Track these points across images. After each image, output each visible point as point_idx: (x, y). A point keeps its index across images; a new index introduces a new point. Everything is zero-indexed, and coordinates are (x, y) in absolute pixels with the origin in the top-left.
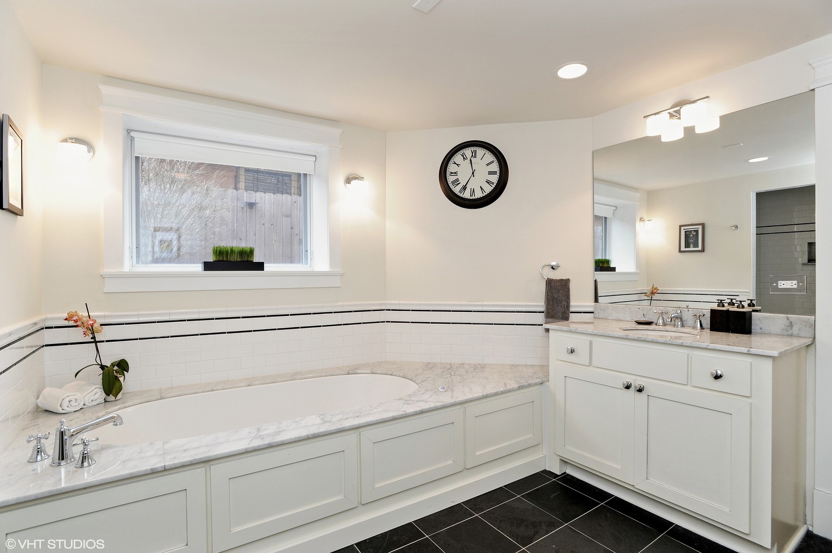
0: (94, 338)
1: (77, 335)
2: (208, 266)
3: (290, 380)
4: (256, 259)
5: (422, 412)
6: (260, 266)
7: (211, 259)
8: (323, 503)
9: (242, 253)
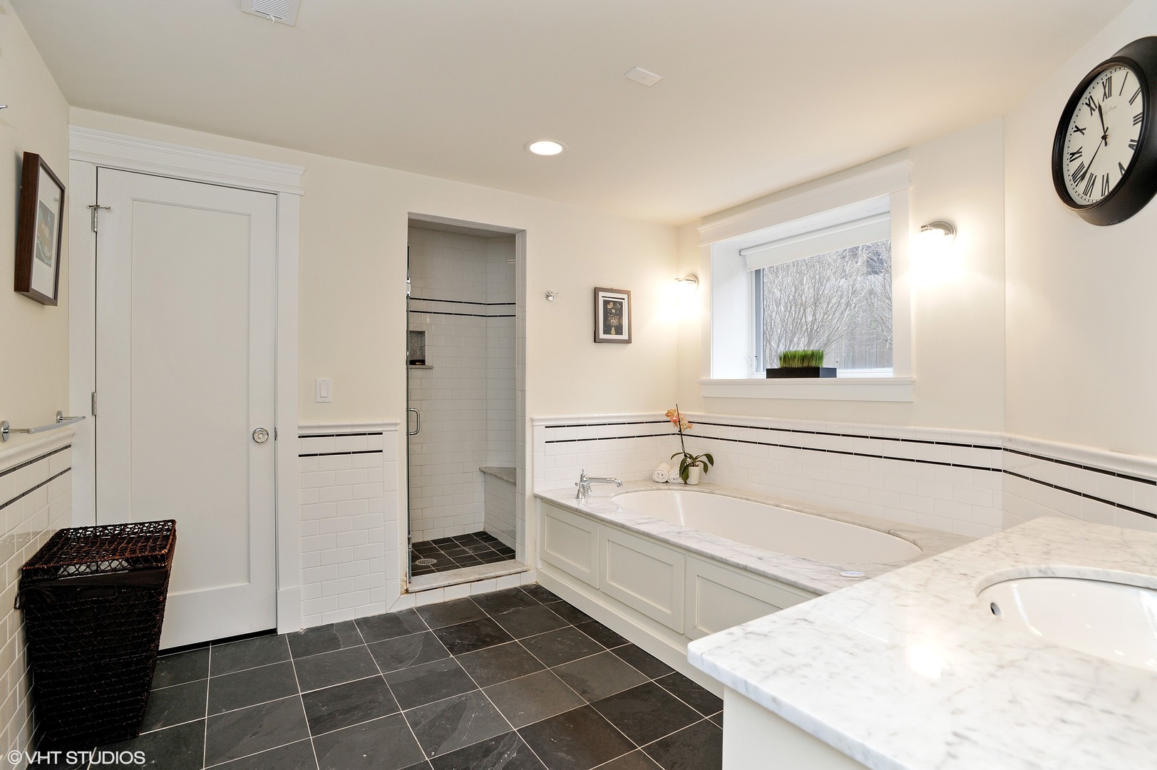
0: (680, 431)
1: (671, 428)
2: (772, 373)
3: (817, 515)
4: (826, 364)
5: (745, 569)
6: (832, 373)
7: (776, 365)
8: (658, 606)
9: (804, 357)
